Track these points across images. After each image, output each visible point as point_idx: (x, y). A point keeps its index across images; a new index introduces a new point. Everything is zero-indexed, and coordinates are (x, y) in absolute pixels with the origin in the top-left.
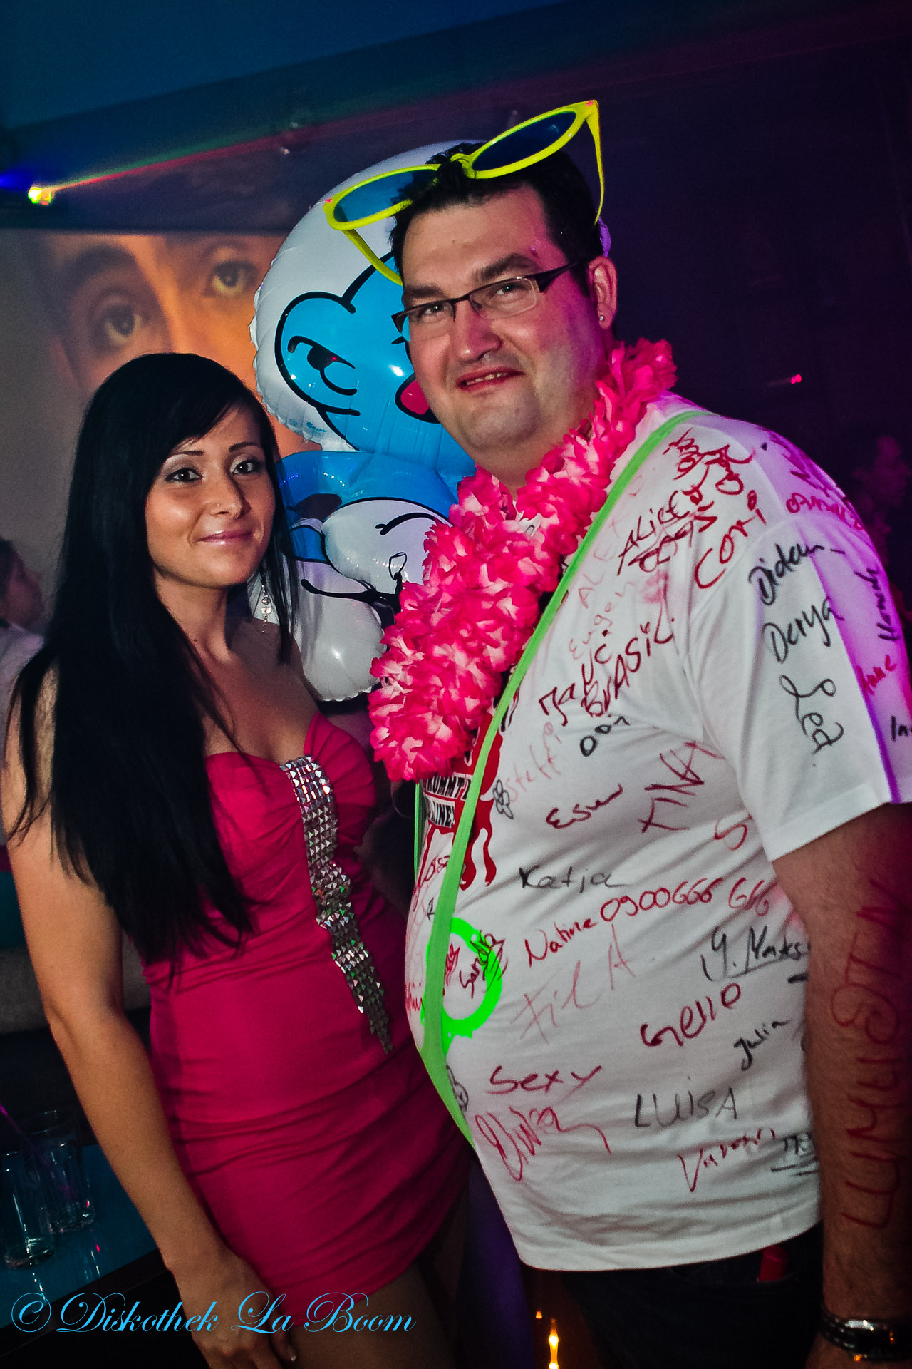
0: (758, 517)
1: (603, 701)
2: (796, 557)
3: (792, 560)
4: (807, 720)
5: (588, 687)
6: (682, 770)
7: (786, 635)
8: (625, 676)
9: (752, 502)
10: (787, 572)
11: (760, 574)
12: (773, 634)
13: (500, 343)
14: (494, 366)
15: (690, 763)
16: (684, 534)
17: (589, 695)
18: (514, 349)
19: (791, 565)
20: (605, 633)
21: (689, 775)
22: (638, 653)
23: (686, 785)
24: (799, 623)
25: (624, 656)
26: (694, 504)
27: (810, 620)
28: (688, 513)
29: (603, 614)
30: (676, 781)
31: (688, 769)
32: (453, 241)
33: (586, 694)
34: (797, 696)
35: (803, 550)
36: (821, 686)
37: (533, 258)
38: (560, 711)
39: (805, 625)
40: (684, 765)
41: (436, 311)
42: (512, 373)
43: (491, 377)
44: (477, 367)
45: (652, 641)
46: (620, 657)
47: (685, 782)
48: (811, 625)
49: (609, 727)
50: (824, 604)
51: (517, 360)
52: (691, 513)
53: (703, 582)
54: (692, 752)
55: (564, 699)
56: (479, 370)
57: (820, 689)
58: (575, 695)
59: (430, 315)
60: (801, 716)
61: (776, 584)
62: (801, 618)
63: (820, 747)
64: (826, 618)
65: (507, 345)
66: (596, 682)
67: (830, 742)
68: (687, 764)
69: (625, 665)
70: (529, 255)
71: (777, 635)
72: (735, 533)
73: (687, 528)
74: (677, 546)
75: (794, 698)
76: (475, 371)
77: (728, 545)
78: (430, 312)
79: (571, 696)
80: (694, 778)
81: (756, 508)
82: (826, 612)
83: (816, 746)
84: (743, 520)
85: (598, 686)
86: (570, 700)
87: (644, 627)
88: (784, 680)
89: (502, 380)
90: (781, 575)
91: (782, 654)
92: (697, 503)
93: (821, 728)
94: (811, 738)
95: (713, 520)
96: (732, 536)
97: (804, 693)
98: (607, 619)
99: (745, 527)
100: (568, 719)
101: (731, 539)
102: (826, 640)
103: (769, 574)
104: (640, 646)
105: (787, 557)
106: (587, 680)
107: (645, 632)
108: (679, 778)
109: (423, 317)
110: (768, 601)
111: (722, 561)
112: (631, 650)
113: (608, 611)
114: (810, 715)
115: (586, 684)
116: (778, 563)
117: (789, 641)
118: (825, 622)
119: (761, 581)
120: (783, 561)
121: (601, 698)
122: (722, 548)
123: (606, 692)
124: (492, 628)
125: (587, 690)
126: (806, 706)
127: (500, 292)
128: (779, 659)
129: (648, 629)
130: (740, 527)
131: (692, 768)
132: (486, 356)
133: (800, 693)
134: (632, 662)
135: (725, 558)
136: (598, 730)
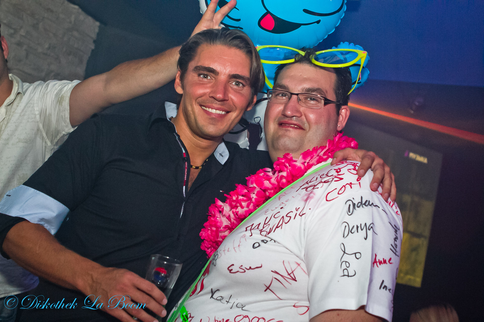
0: (359, 184)
1: (268, 232)
2: (367, 204)
3: (365, 204)
4: (344, 263)
5: (265, 225)
6: (290, 272)
7: (350, 229)
8: (282, 224)
9: (359, 179)
10: (361, 206)
11: (350, 203)
12: (346, 226)
13: (301, 116)
14: (295, 123)
15: (294, 271)
16: (328, 182)
17: (264, 228)
18: (305, 120)
19: (364, 206)
20: (281, 208)
21: (292, 275)
22: (290, 217)
23: (288, 278)
24: (357, 227)
25: (285, 217)
26: (337, 173)
27: (362, 228)
28: (333, 175)
29: (284, 202)
30: (285, 274)
31: (293, 272)
32: (301, 75)
33: (263, 228)
34: (344, 252)
35: (371, 203)
36: (355, 254)
37: (325, 93)
38: (251, 232)
39: (359, 229)
40: (292, 271)
41: (283, 96)
42: (300, 128)
43: (293, 126)
44: (289, 120)
45: (298, 215)
46: (283, 217)
47: (289, 276)
48: (362, 230)
49: (267, 241)
50: (371, 224)
51: (304, 124)
52: (334, 175)
53: (328, 199)
54: (297, 267)
55: (255, 228)
56: (289, 121)
57: (354, 255)
58: (259, 228)
59: (280, 96)
60: (342, 260)
61: (355, 209)
62: (359, 225)
63: (344, 275)
64: (369, 230)
65: (303, 117)
66: (269, 224)
67: (348, 276)
68: (293, 270)
69: (284, 220)
70: (325, 91)
71: (347, 228)
72: (348, 186)
73: (330, 180)
74: (323, 185)
75: (343, 253)
76: (288, 121)
77: (343, 189)
78: (281, 96)
79: (258, 228)
80: (294, 278)
81: (359, 181)
82: (370, 227)
83: (343, 275)
84: (352, 183)
85: (269, 226)
86: (257, 229)
87: (297, 209)
88: (342, 245)
89: (296, 128)
90: (358, 207)
91: (346, 235)
92: (338, 173)
93: (347, 268)
94: (342, 270)
95: (342, 179)
96: (346, 187)
97: (347, 253)
98: (284, 204)
99: (352, 185)
100: (253, 235)
101: (345, 187)
102: (365, 237)
103: (354, 205)
104: (292, 215)
105: (364, 202)
106: (266, 223)
107: (297, 210)
108: (287, 274)
109: (278, 96)
110: (349, 214)
111: (338, 194)
112: (288, 215)
113: (286, 202)
114: (346, 262)
115: (265, 224)
116: (359, 202)
117: (351, 231)
118: (368, 230)
119: (350, 205)
120: (361, 203)
121: (268, 230)
122: (341, 189)
123: (271, 229)
124: (244, 201)
125: (264, 226)
126: (346, 258)
127: (309, 99)
128: (344, 237)
129: (298, 210)
130: (350, 184)
131: (294, 272)
132: (294, 118)
133: (346, 252)
134: (287, 219)
135: (339, 193)
136: (263, 241)
